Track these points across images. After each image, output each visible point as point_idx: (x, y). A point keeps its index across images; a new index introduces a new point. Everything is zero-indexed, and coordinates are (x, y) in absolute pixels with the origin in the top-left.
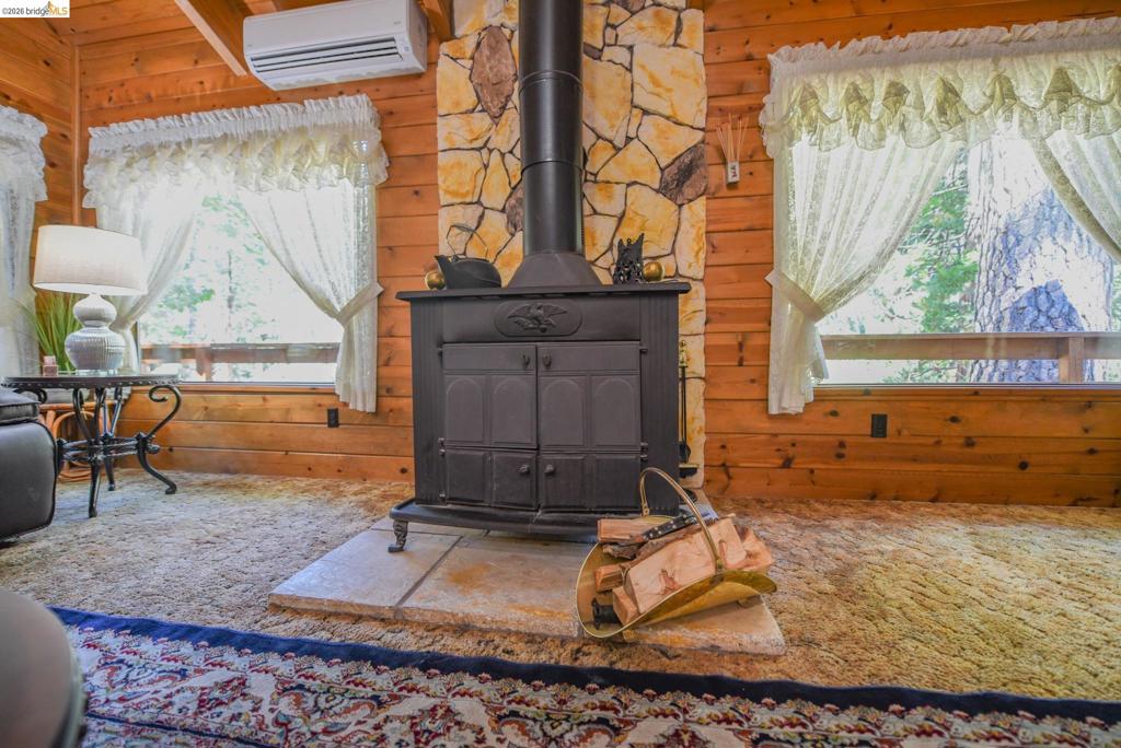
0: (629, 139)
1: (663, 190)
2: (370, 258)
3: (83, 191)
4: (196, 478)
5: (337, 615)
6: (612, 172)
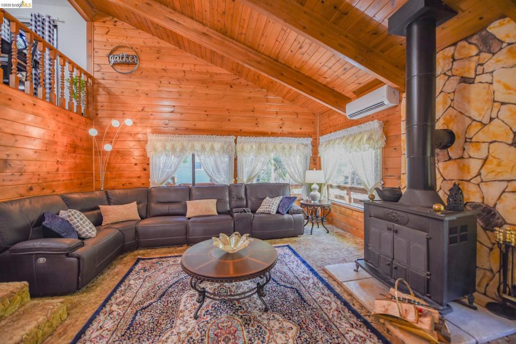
0: (491, 119)
1: (515, 144)
3: (318, 152)
5: (332, 277)
6: (480, 137)
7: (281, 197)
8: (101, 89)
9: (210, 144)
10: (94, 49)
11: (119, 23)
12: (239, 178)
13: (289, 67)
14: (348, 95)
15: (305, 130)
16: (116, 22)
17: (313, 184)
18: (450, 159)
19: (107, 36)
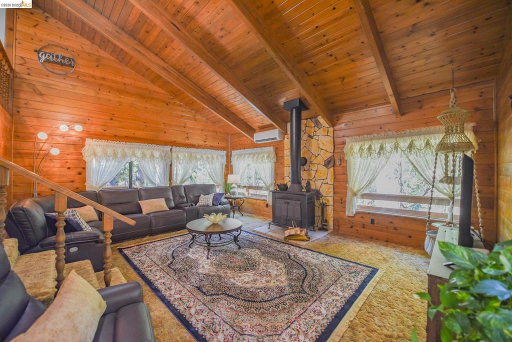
0: (318, 155)
1: (325, 165)
2: (273, 176)
3: (231, 162)
4: (246, 214)
6: (315, 162)
7: (214, 194)
8: (24, 85)
9: (149, 152)
10: (16, 40)
11: (52, 20)
12: (173, 181)
13: (222, 104)
14: (254, 128)
15: (222, 144)
16: (47, 17)
17: (232, 184)
18: (305, 170)
19: (35, 30)
